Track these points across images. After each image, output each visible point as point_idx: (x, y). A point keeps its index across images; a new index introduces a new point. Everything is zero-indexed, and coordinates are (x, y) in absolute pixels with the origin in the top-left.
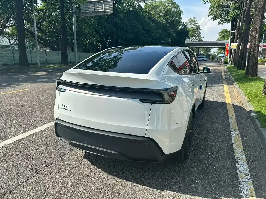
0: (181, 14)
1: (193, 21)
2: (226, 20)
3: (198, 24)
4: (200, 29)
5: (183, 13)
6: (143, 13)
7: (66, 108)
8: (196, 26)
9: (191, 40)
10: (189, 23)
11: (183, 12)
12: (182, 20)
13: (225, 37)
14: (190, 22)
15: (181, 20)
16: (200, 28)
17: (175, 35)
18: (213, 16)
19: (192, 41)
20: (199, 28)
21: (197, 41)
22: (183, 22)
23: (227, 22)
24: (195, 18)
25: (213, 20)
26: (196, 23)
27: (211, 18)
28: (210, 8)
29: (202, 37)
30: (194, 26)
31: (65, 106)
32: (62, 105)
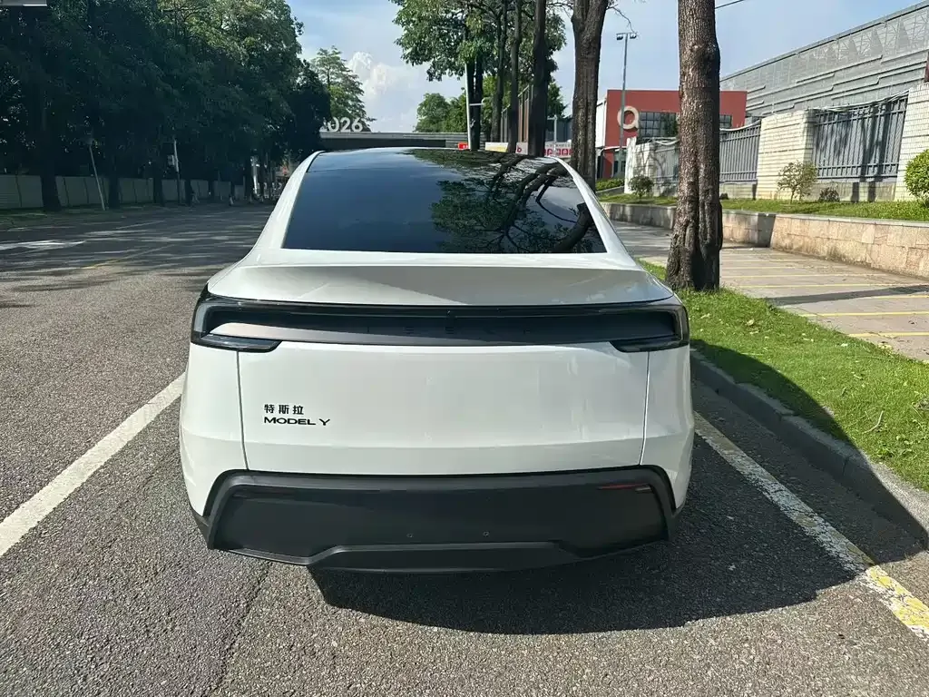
0: (297, 33)
1: (332, 61)
2: (451, 66)
3: (350, 74)
4: (360, 91)
5: (302, 29)
6: (159, 15)
7: (298, 417)
8: (346, 78)
10: (320, 66)
11: (301, 25)
12: (300, 57)
13: (438, 122)
14: (323, 62)
15: (298, 56)
16: (361, 87)
17: (285, 107)
18: (410, 50)
20: (355, 89)
22: (305, 61)
23: (456, 74)
24: (339, 53)
25: (410, 63)
26: (344, 69)
27: (405, 57)
28: (397, 21)
29: (369, 120)
30: (338, 77)
31: (283, 409)
32: (266, 406)
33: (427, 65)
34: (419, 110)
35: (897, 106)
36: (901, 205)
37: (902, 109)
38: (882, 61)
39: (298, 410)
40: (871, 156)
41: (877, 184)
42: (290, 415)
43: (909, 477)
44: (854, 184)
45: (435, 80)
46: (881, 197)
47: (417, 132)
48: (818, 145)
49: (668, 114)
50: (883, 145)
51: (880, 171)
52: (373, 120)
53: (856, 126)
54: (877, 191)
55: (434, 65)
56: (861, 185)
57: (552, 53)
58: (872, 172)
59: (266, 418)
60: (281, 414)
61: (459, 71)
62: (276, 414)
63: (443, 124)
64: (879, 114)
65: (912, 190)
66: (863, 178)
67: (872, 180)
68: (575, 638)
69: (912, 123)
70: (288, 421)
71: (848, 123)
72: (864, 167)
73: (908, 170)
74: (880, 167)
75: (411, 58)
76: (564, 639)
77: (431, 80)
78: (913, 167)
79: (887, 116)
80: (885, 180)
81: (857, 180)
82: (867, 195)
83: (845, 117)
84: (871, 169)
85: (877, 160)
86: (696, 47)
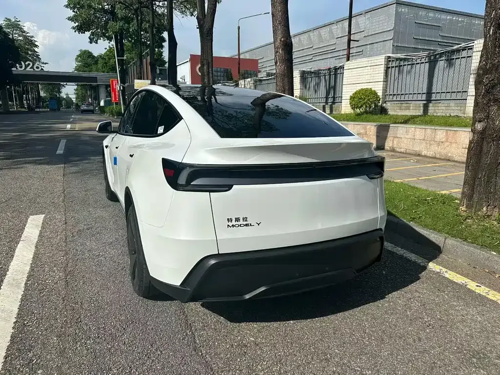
1: (15, 26)
3: (27, 34)
4: (36, 46)
7: (245, 223)
8: (26, 37)
9: (24, 67)
13: (89, 66)
14: (8, 26)
16: (36, 43)
18: (77, 24)
19: (27, 70)
20: (33, 44)
21: (38, 70)
23: (107, 40)
24: (19, 21)
25: (77, 32)
26: (24, 32)
27: (73, 28)
28: (67, 6)
29: (43, 63)
30: (20, 36)
31: (237, 220)
32: (228, 219)
33: (88, 34)
34: (76, 59)
35: (339, 71)
36: (347, 115)
37: (342, 72)
38: (313, 48)
39: (245, 219)
40: (329, 94)
41: (334, 106)
42: (241, 222)
43: (426, 226)
44: (323, 105)
45: (93, 43)
46: (335, 111)
47: (76, 72)
48: (306, 87)
49: (227, 69)
50: (334, 88)
51: (334, 100)
52: (46, 63)
53: (322, 78)
54: (334, 109)
55: (92, 34)
56: (326, 106)
57: (163, 33)
58: (330, 100)
59: (228, 225)
60: (236, 222)
61: (110, 39)
62: (234, 223)
63: (94, 67)
64: (332, 73)
65: (352, 108)
66: (327, 103)
67: (331, 104)
68: (351, 312)
69: (346, 78)
70: (240, 225)
71: (319, 77)
72: (327, 98)
73: (351, 99)
74: (334, 98)
75: (78, 29)
76: (347, 313)
77: (91, 43)
78: (352, 98)
79: (336, 75)
80: (336, 104)
81: (324, 104)
82: (329, 110)
83: (317, 74)
84: (330, 99)
85: (332, 95)
86: (283, 39)
